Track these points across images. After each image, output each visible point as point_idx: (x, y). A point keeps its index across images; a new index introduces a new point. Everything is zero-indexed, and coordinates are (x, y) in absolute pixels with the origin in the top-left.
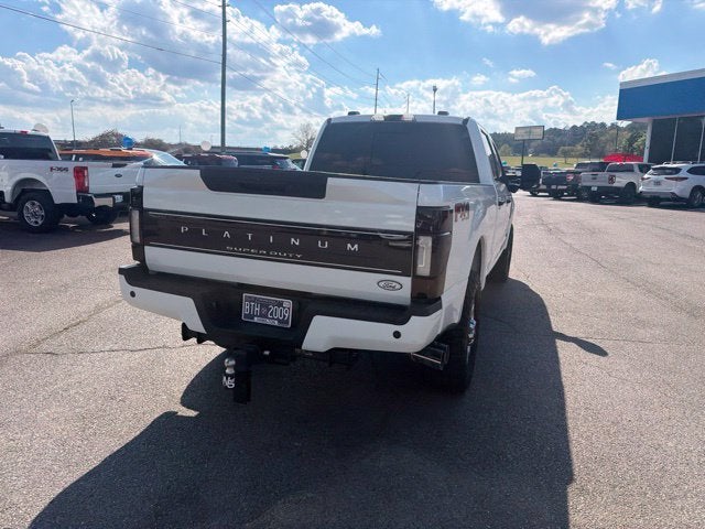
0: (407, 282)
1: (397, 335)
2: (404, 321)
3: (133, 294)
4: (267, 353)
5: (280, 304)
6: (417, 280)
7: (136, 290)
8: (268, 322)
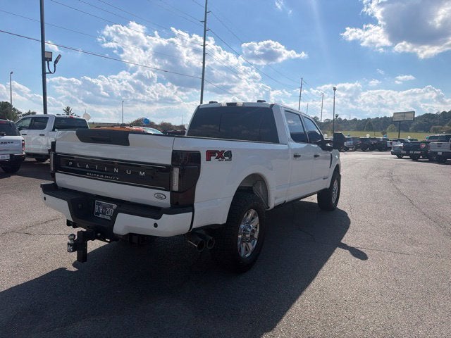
0: (168, 194)
1: (156, 225)
2: (159, 218)
3: (45, 199)
4: (99, 234)
5: (111, 207)
6: (173, 193)
7: (47, 196)
8: (106, 217)
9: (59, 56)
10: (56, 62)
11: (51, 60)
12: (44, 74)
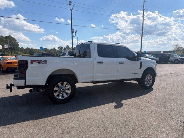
9: (77, 31)
10: (76, 33)
11: (74, 32)
12: (72, 37)
